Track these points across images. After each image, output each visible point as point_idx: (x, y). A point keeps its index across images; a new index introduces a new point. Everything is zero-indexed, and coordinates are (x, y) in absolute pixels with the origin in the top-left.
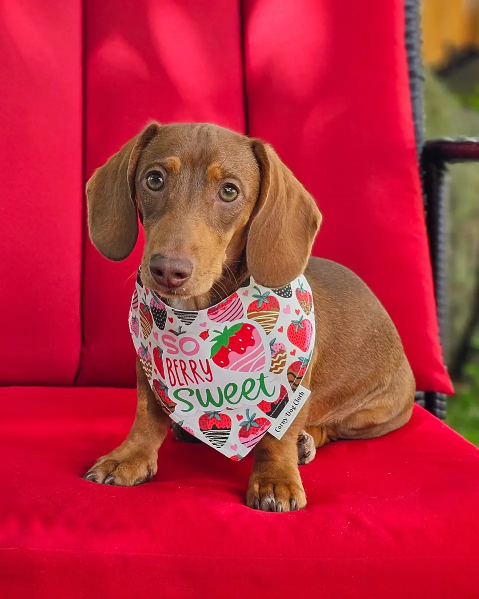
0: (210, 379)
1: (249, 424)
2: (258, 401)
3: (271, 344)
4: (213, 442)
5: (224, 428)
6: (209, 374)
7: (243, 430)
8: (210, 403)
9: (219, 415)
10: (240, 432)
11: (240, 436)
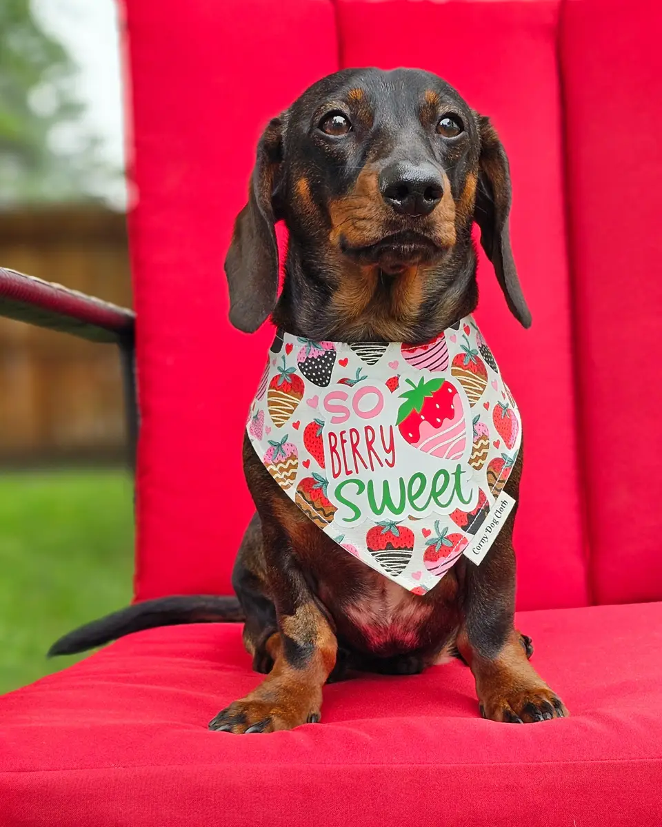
0: (391, 462)
1: (440, 542)
2: (451, 509)
3: (475, 423)
4: (385, 568)
5: (403, 547)
6: (391, 452)
7: (431, 551)
8: (386, 507)
9: (398, 528)
10: (426, 553)
11: (426, 559)
